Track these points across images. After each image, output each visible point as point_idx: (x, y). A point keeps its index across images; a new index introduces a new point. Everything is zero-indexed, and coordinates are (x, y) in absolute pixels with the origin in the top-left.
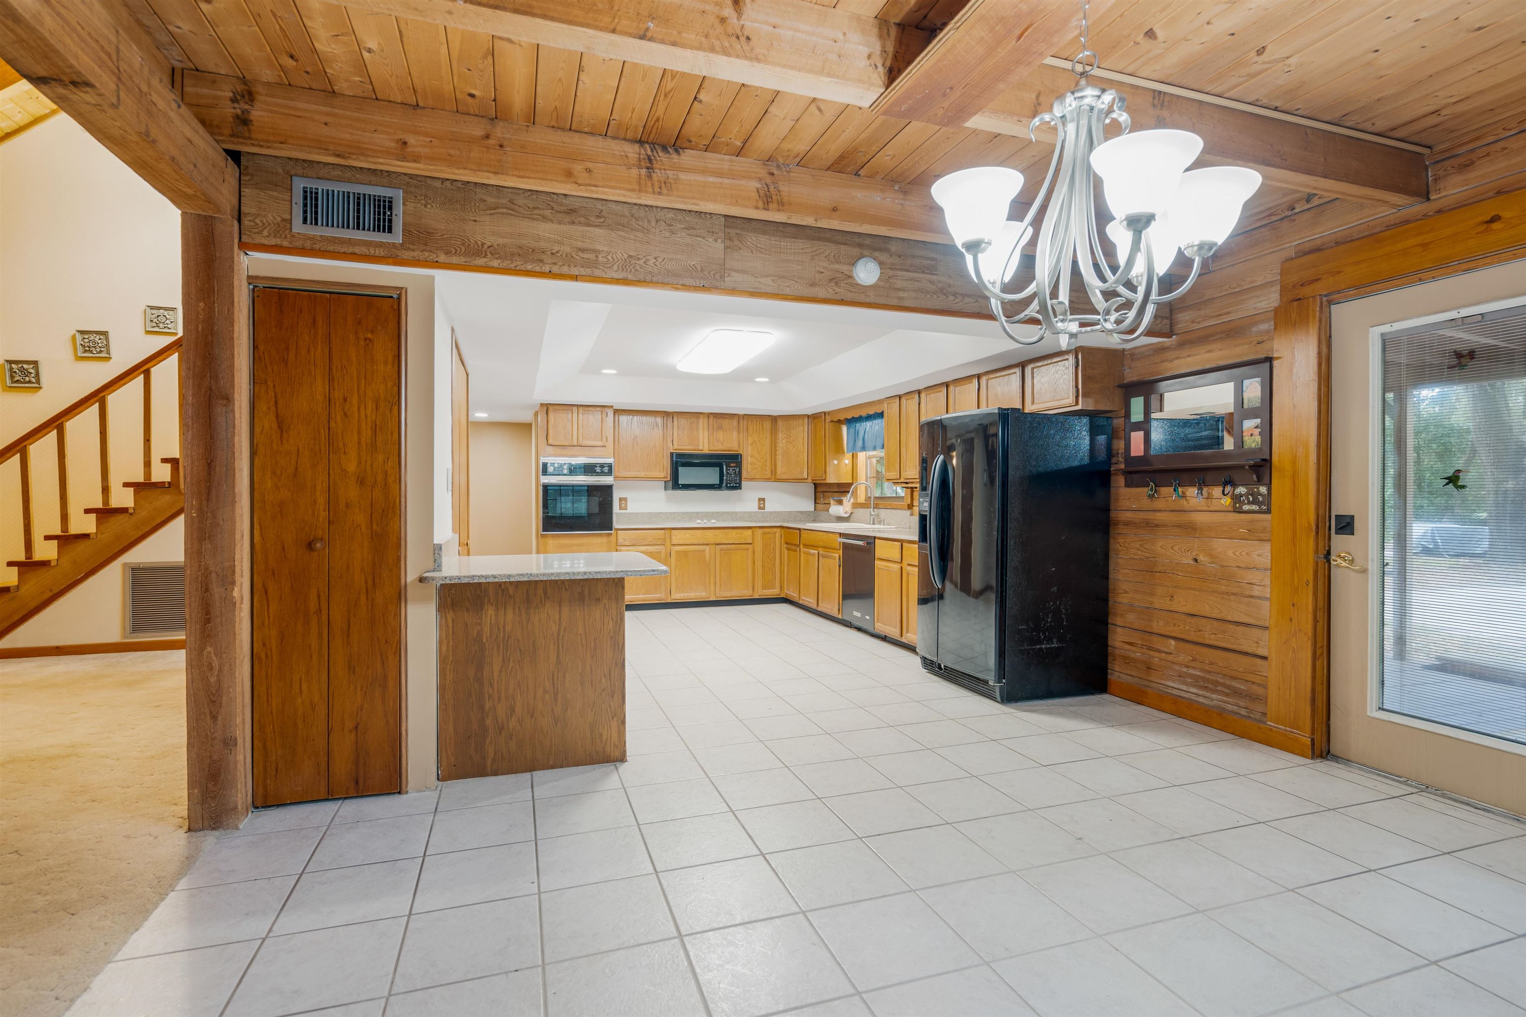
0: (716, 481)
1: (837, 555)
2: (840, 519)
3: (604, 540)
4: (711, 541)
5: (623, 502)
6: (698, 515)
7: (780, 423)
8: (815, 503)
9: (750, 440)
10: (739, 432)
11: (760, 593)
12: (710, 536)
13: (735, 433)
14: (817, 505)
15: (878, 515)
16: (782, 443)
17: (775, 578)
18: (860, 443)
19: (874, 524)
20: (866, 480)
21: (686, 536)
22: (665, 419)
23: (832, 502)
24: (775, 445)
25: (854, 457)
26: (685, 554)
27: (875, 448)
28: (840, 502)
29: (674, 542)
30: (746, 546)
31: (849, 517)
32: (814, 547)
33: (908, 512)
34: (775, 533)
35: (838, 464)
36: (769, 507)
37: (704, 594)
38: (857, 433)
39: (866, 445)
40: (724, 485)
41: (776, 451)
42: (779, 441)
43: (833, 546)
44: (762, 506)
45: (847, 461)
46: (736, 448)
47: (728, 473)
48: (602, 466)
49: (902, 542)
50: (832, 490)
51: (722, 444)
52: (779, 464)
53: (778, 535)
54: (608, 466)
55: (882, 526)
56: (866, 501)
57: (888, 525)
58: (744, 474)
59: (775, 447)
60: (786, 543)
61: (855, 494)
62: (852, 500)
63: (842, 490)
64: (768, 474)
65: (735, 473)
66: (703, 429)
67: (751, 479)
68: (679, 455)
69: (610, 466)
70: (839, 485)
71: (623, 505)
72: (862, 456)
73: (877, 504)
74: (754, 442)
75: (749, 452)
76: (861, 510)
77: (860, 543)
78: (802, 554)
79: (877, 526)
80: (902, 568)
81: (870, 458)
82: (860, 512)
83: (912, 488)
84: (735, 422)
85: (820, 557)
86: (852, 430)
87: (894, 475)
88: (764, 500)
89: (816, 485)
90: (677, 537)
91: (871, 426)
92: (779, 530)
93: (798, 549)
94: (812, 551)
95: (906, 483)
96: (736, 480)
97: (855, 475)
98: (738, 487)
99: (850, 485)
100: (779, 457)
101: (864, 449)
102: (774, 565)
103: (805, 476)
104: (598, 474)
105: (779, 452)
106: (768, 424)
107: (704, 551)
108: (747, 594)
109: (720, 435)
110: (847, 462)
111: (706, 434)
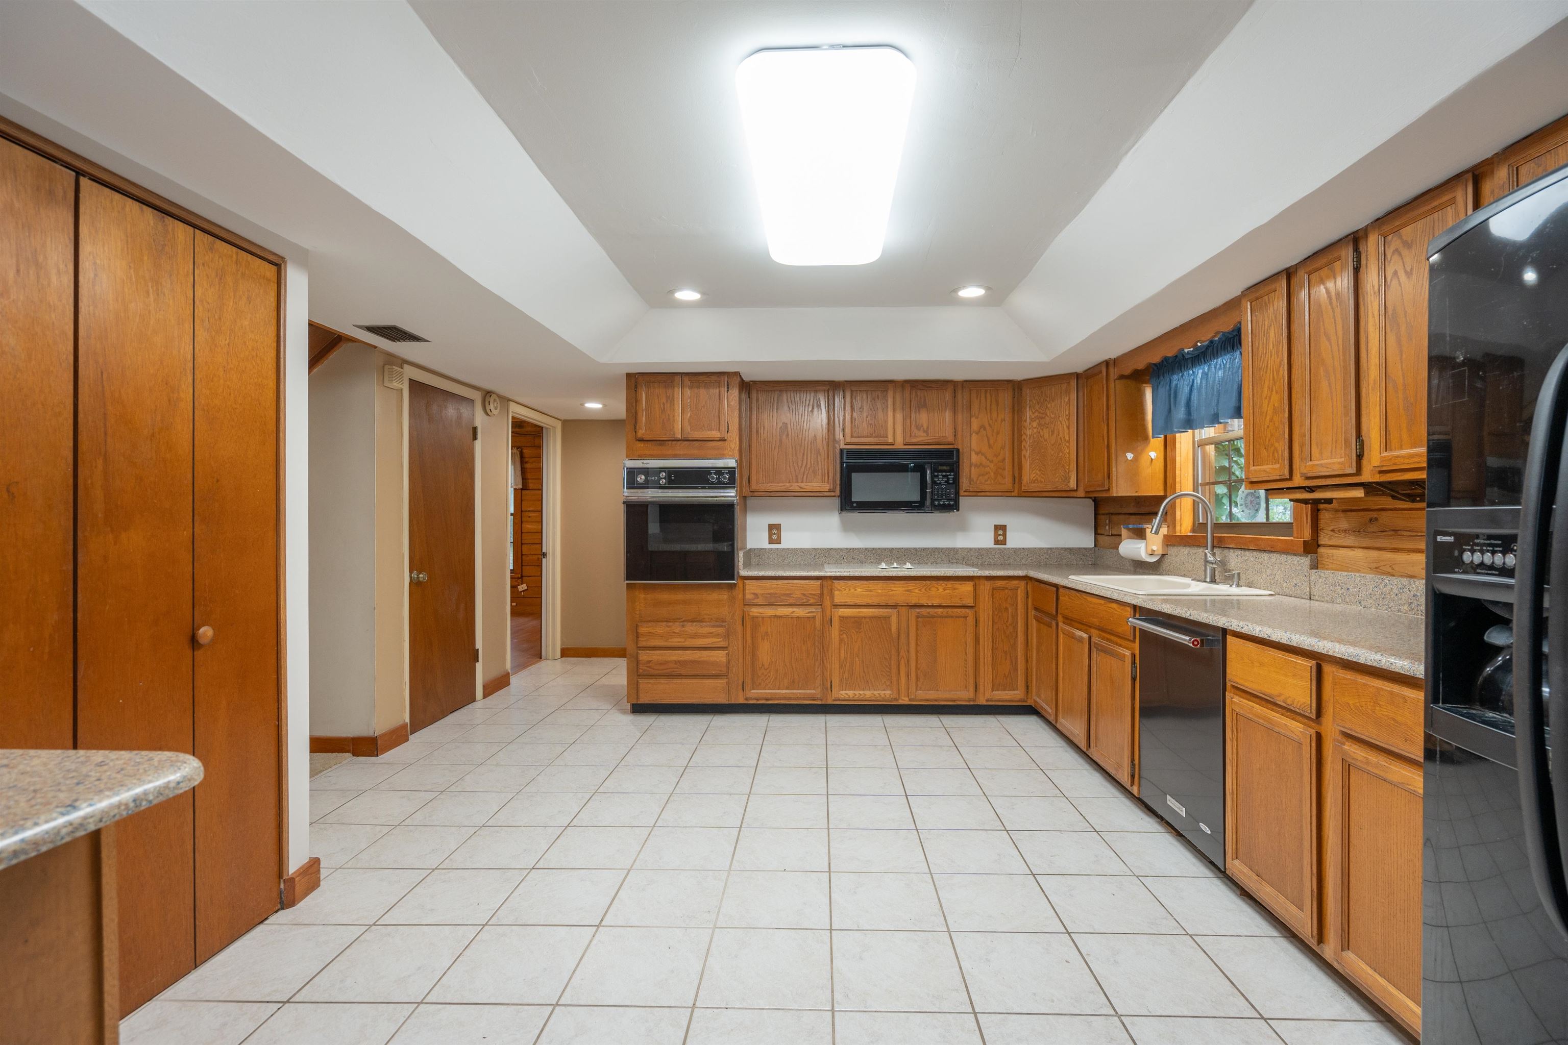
0: (916, 497)
1: (1128, 653)
2: (1140, 567)
3: (724, 596)
4: (901, 600)
5: (775, 531)
6: (879, 555)
7: (1027, 392)
8: (1096, 534)
9: (975, 425)
10: (955, 412)
11: (988, 696)
12: (898, 592)
13: (948, 415)
14: (1100, 538)
15: (1223, 563)
16: (1030, 428)
17: (1016, 670)
18: (1180, 414)
19: (1213, 581)
20: (1195, 489)
21: (859, 592)
22: (831, 394)
23: (1124, 532)
24: (1020, 430)
25: (1168, 446)
26: (857, 622)
27: (1215, 419)
28: (1140, 534)
29: (837, 600)
30: (963, 611)
31: (1159, 562)
32: (1084, 625)
33: (1306, 561)
34: (1017, 589)
35: (1136, 459)
36: (1015, 540)
37: (888, 692)
38: (1173, 395)
39: (1195, 415)
40: (928, 502)
41: (1020, 442)
42: (1027, 424)
43: (1120, 630)
44: (1001, 538)
45: (1154, 453)
46: (950, 439)
47: (934, 482)
48: (719, 471)
49: (1319, 660)
50: (1125, 510)
51: (926, 432)
52: (1026, 465)
53: (1021, 594)
54: (729, 472)
55: (1234, 590)
56: (1193, 531)
57: (1250, 585)
58: (964, 483)
59: (1020, 436)
60: (1036, 609)
61: (1169, 517)
62: (1164, 530)
63: (1143, 510)
64: (1007, 483)
65: (947, 482)
66: (894, 410)
67: (977, 493)
68: (852, 454)
69: (732, 471)
70: (1139, 501)
71: (775, 537)
72: (1184, 441)
73: (1220, 540)
74: (982, 427)
75: (974, 445)
76: (1185, 551)
77: (1184, 639)
78: (1061, 636)
79: (1222, 589)
80: (1319, 737)
81: (1202, 444)
82: (1181, 554)
83: (1317, 502)
84: (948, 395)
85: (1094, 650)
86: (1162, 391)
87: (1273, 469)
88: (1003, 528)
89: (1097, 502)
90: (842, 594)
91: (1205, 375)
92: (1022, 584)
93: (1054, 623)
94: (1079, 633)
95: (1311, 489)
96: (950, 494)
97: (1169, 481)
98: (953, 506)
99: (1159, 499)
100: (1027, 453)
101: (1189, 424)
102: (1014, 646)
103: (1073, 484)
104: (713, 486)
105: (1027, 444)
106: (1006, 398)
107: (888, 618)
108: (963, 696)
109: (923, 417)
110: (1153, 455)
111: (899, 416)
